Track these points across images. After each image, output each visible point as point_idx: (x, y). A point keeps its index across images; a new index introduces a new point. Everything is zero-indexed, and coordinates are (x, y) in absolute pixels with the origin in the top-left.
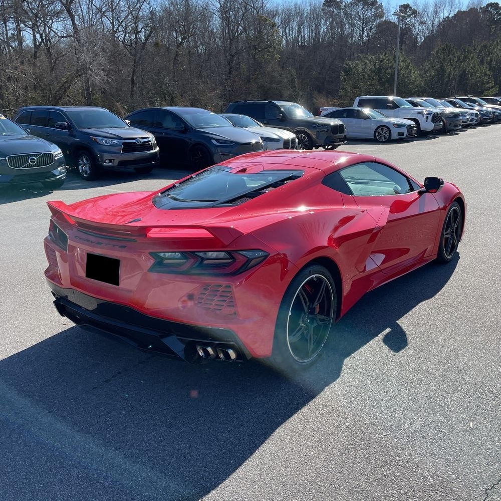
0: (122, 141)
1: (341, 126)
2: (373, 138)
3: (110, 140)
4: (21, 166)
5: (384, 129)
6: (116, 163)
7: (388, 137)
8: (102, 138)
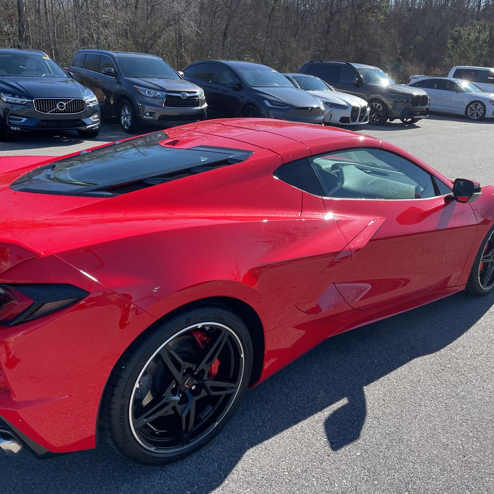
0: (165, 93)
1: (425, 97)
2: (464, 114)
3: (153, 91)
4: (48, 111)
5: (478, 105)
6: (157, 117)
7: (481, 115)
8: (145, 89)
